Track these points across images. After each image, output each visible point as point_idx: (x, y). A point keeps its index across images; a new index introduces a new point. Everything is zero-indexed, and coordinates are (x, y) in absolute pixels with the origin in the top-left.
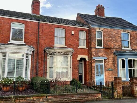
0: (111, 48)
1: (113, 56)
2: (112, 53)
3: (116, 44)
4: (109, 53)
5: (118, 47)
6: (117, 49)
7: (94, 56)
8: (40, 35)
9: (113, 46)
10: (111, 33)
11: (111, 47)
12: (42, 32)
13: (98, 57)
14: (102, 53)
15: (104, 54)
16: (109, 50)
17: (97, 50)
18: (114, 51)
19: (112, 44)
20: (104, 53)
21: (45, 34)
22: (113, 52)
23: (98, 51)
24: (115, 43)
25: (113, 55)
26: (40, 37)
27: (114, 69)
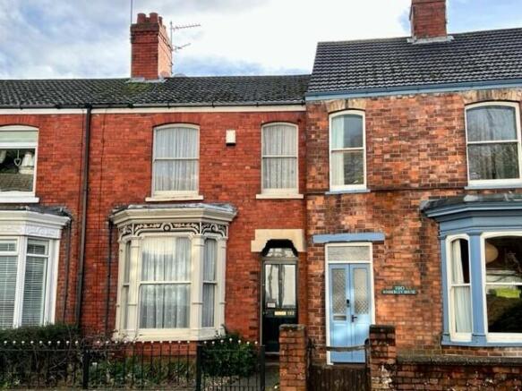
0: (406, 188)
1: (419, 225)
2: (410, 212)
3: (434, 167)
4: (396, 212)
5: (442, 181)
6: (441, 189)
7: (317, 228)
8: (95, 160)
9: (415, 177)
10: (405, 117)
11: (407, 182)
12: (101, 148)
13: (340, 232)
14: (360, 215)
15: (370, 217)
16: (397, 195)
17: (334, 202)
18: (424, 199)
19: (410, 169)
20: (369, 211)
21: (114, 156)
22: (415, 207)
23: (339, 206)
24: (431, 163)
25: (414, 220)
26: (92, 171)
27: (421, 287)
